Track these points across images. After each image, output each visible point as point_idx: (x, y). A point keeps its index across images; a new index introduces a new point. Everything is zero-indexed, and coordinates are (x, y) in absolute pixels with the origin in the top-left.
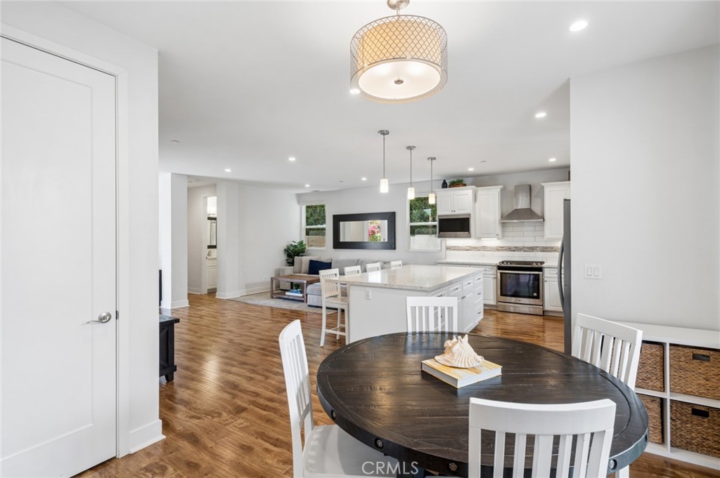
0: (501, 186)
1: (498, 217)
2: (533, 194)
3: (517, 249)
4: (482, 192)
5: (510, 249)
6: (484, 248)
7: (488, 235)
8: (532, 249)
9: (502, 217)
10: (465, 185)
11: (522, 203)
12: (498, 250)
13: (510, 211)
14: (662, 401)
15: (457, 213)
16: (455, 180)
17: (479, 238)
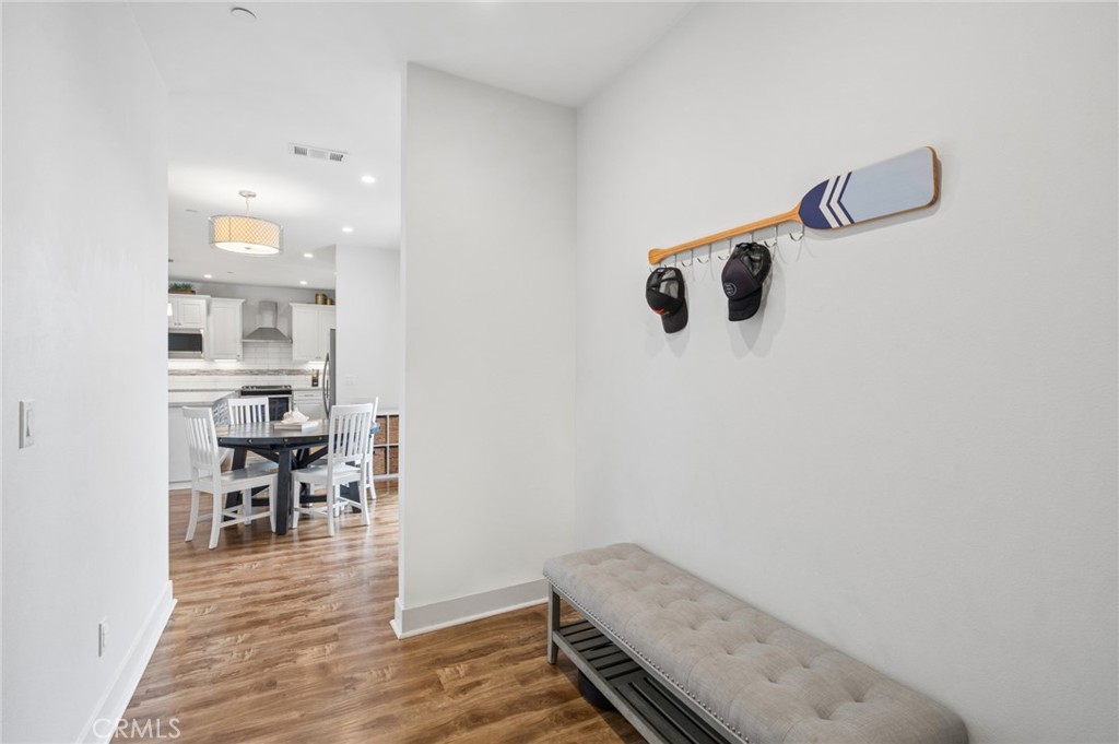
0: (243, 300)
1: (239, 335)
2: (279, 312)
3: (260, 372)
4: (217, 303)
5: (251, 373)
6: (218, 372)
7: (226, 356)
8: (277, 372)
9: (243, 338)
10: (193, 292)
11: (267, 321)
12: (237, 374)
13: (253, 329)
14: (385, 447)
15: (183, 326)
16: (180, 283)
17: (212, 360)
